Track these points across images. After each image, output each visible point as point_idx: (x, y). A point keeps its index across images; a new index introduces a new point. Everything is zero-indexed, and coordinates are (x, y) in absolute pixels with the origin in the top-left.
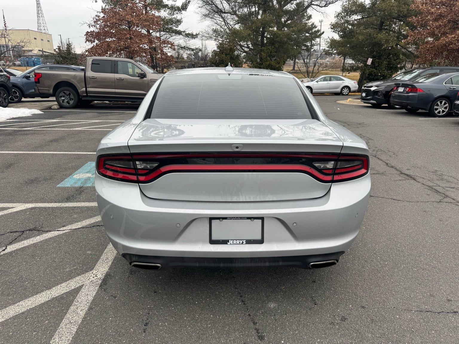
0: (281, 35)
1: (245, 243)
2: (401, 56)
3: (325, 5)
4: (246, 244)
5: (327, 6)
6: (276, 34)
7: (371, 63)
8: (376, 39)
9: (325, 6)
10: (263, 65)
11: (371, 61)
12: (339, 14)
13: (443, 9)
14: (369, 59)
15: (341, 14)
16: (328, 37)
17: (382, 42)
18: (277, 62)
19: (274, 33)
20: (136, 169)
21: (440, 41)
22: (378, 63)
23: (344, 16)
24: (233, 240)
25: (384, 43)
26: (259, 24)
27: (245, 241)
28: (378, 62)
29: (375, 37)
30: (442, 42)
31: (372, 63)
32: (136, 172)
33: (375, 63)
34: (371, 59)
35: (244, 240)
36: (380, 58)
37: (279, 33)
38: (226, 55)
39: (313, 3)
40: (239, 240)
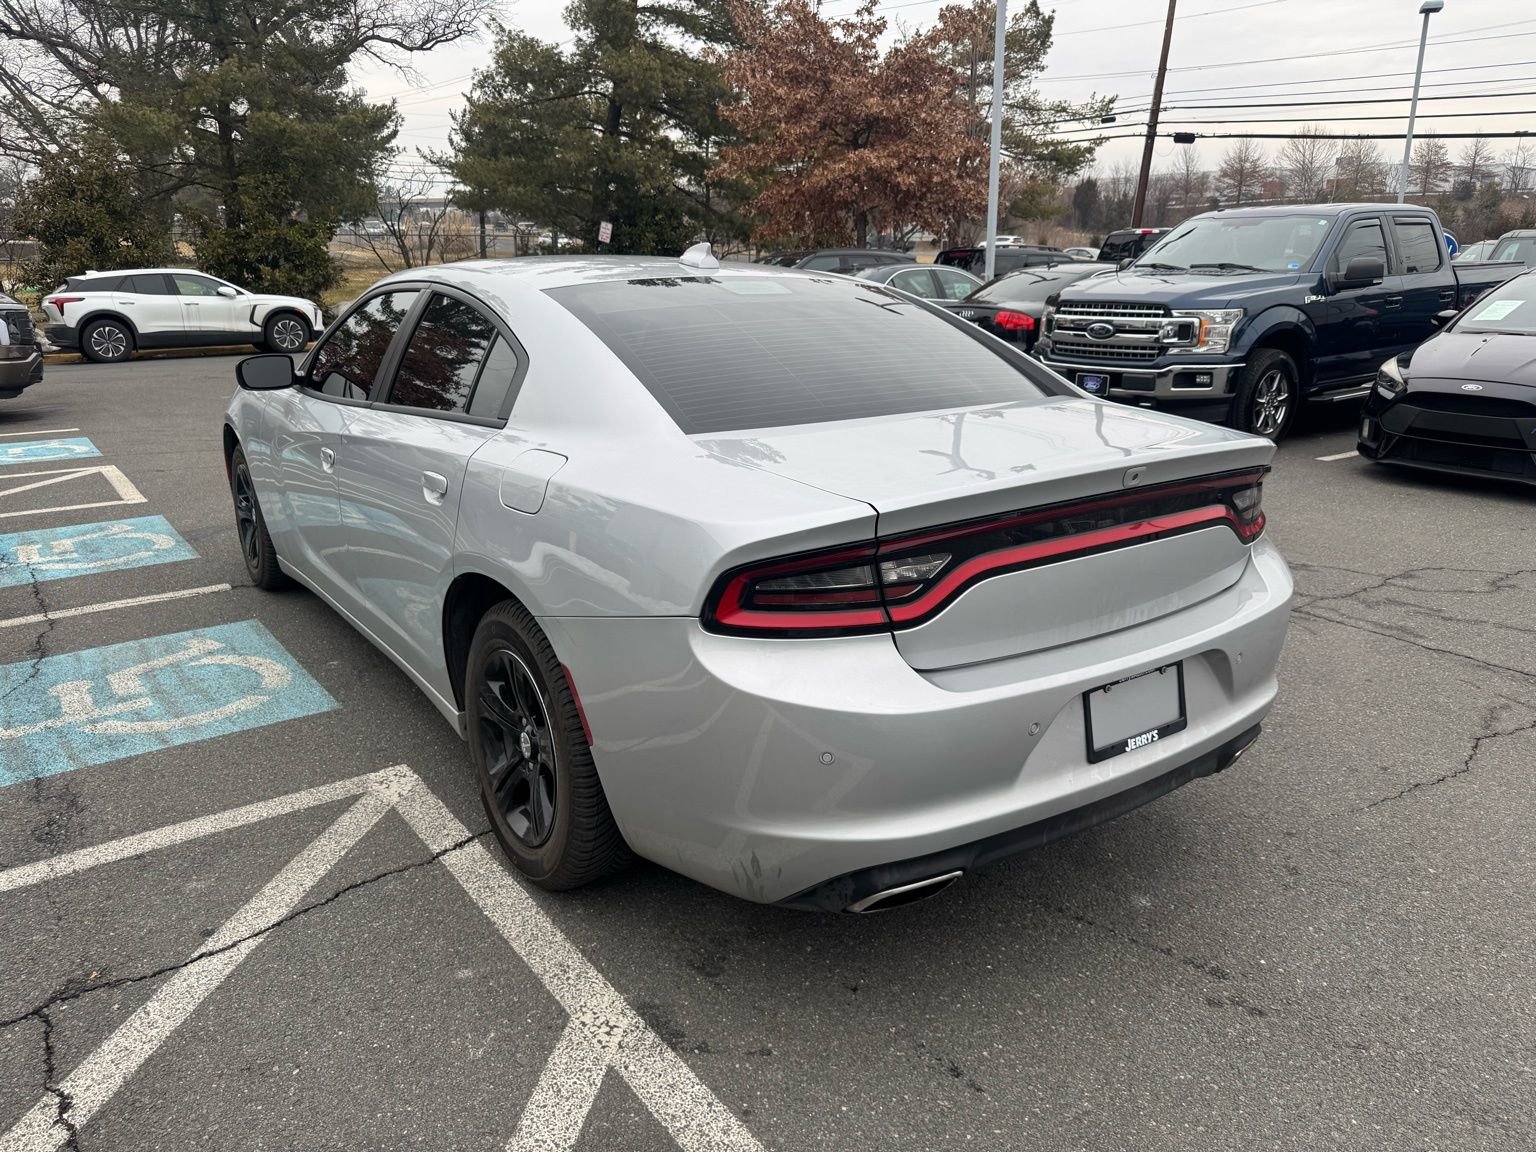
0: (306, 134)
1: (1157, 736)
2: (686, 219)
3: (424, 43)
4: (1160, 738)
5: (430, 49)
6: (284, 130)
7: (609, 236)
8: (616, 165)
9: (421, 48)
10: (250, 240)
11: (610, 232)
12: (486, 78)
13: (805, 93)
14: (603, 224)
15: (493, 79)
16: (418, 149)
17: (637, 174)
18: (307, 231)
19: (277, 127)
20: (880, 584)
21: (814, 179)
22: (631, 239)
23: (502, 86)
24: (1134, 737)
25: (642, 176)
26: (214, 92)
27: (1156, 731)
28: (630, 233)
29: (613, 159)
30: (818, 182)
31: (614, 236)
32: (882, 595)
33: (622, 237)
34: (610, 226)
35: (1153, 730)
36: (633, 225)
37: (297, 127)
38: (91, 201)
39: (379, 32)
40: (1145, 733)
